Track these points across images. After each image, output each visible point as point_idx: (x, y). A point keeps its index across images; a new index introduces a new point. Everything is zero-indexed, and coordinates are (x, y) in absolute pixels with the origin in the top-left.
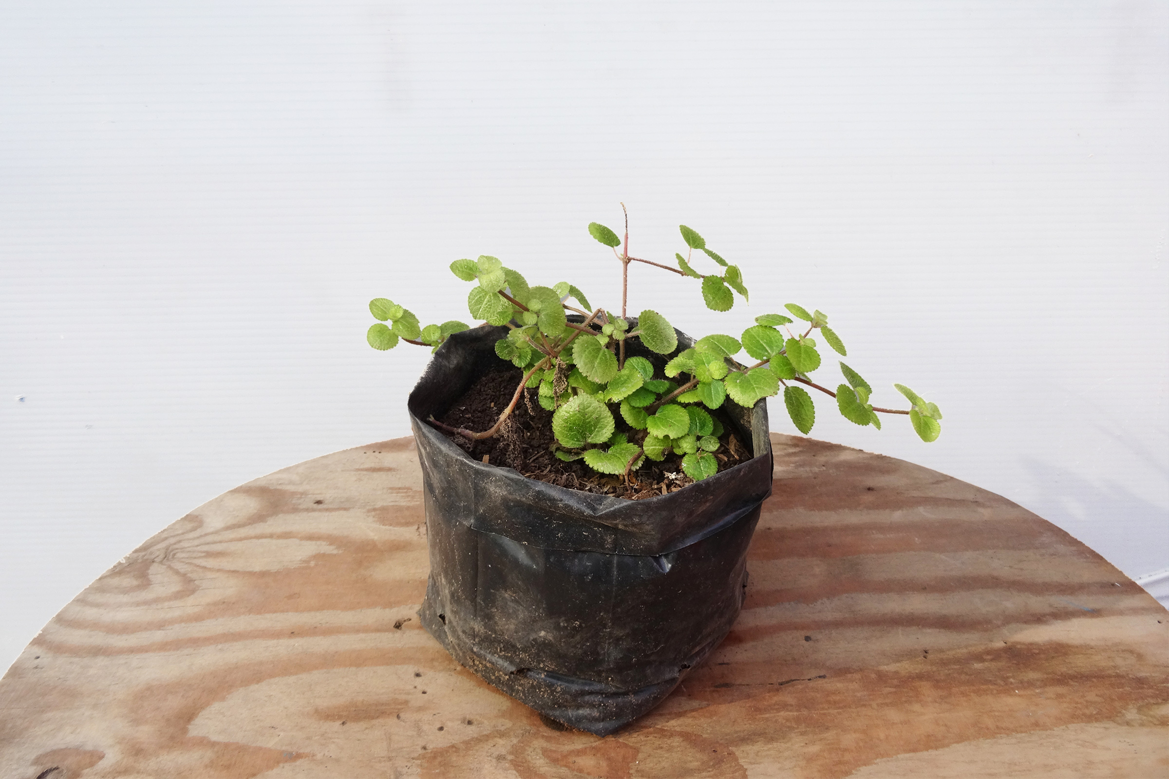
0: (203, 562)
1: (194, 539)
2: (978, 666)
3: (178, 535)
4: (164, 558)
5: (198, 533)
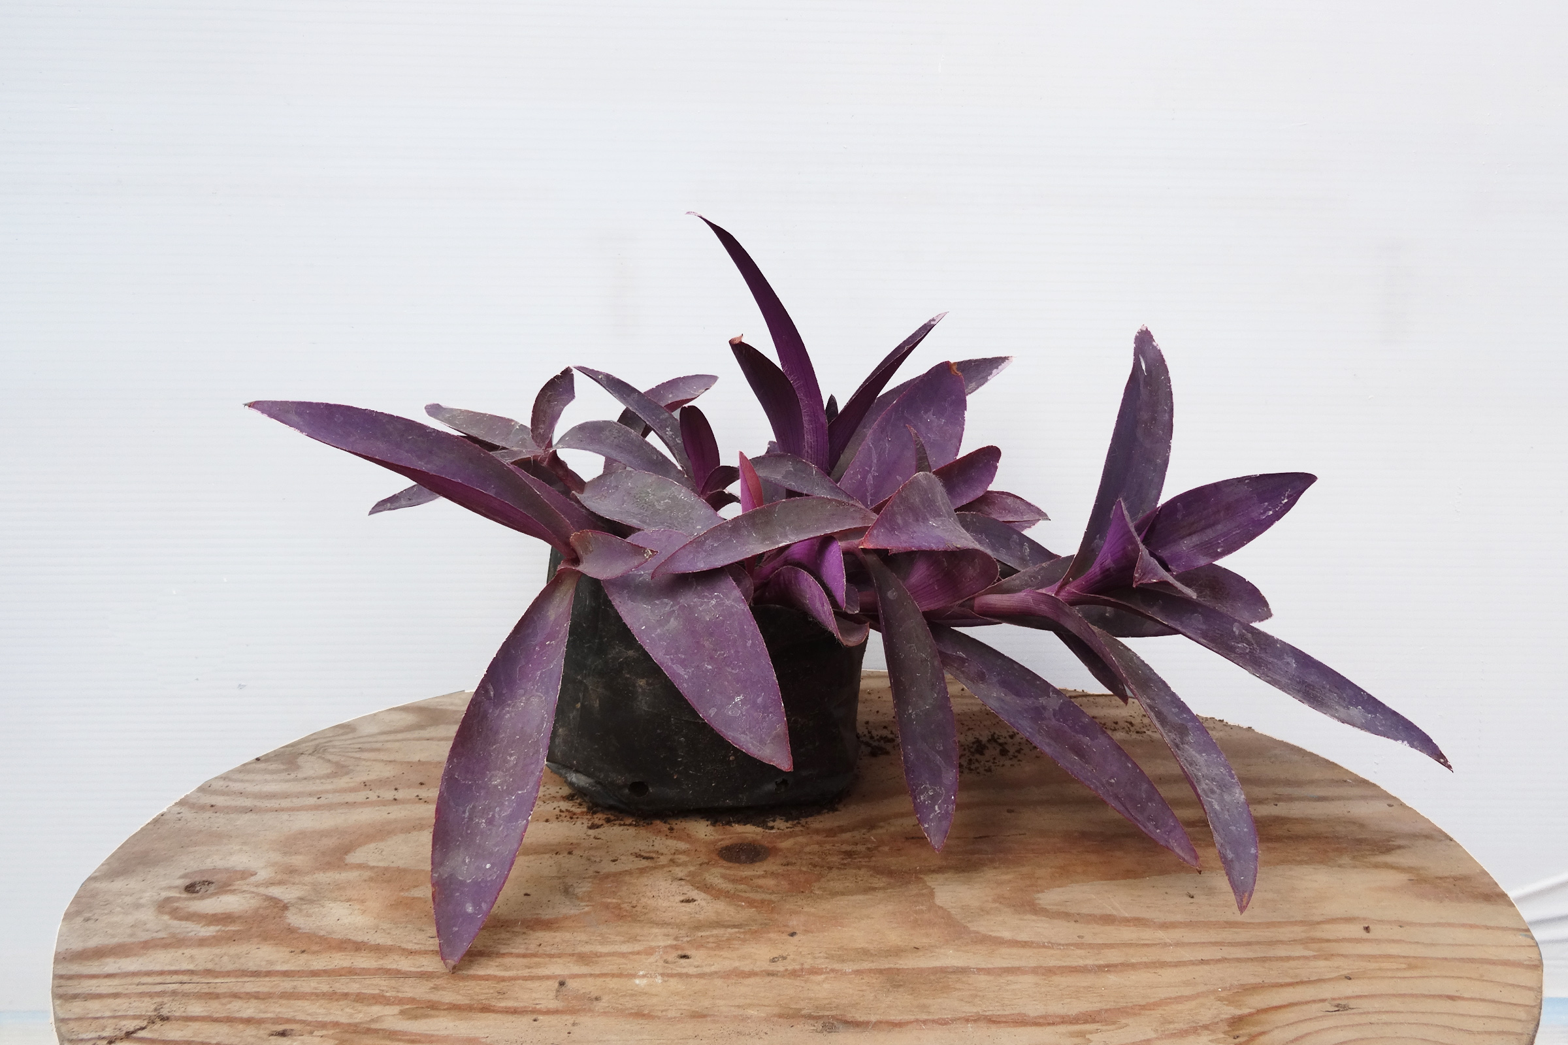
0: (358, 755)
1: (346, 740)
3: (330, 737)
4: (314, 752)
5: (351, 736)
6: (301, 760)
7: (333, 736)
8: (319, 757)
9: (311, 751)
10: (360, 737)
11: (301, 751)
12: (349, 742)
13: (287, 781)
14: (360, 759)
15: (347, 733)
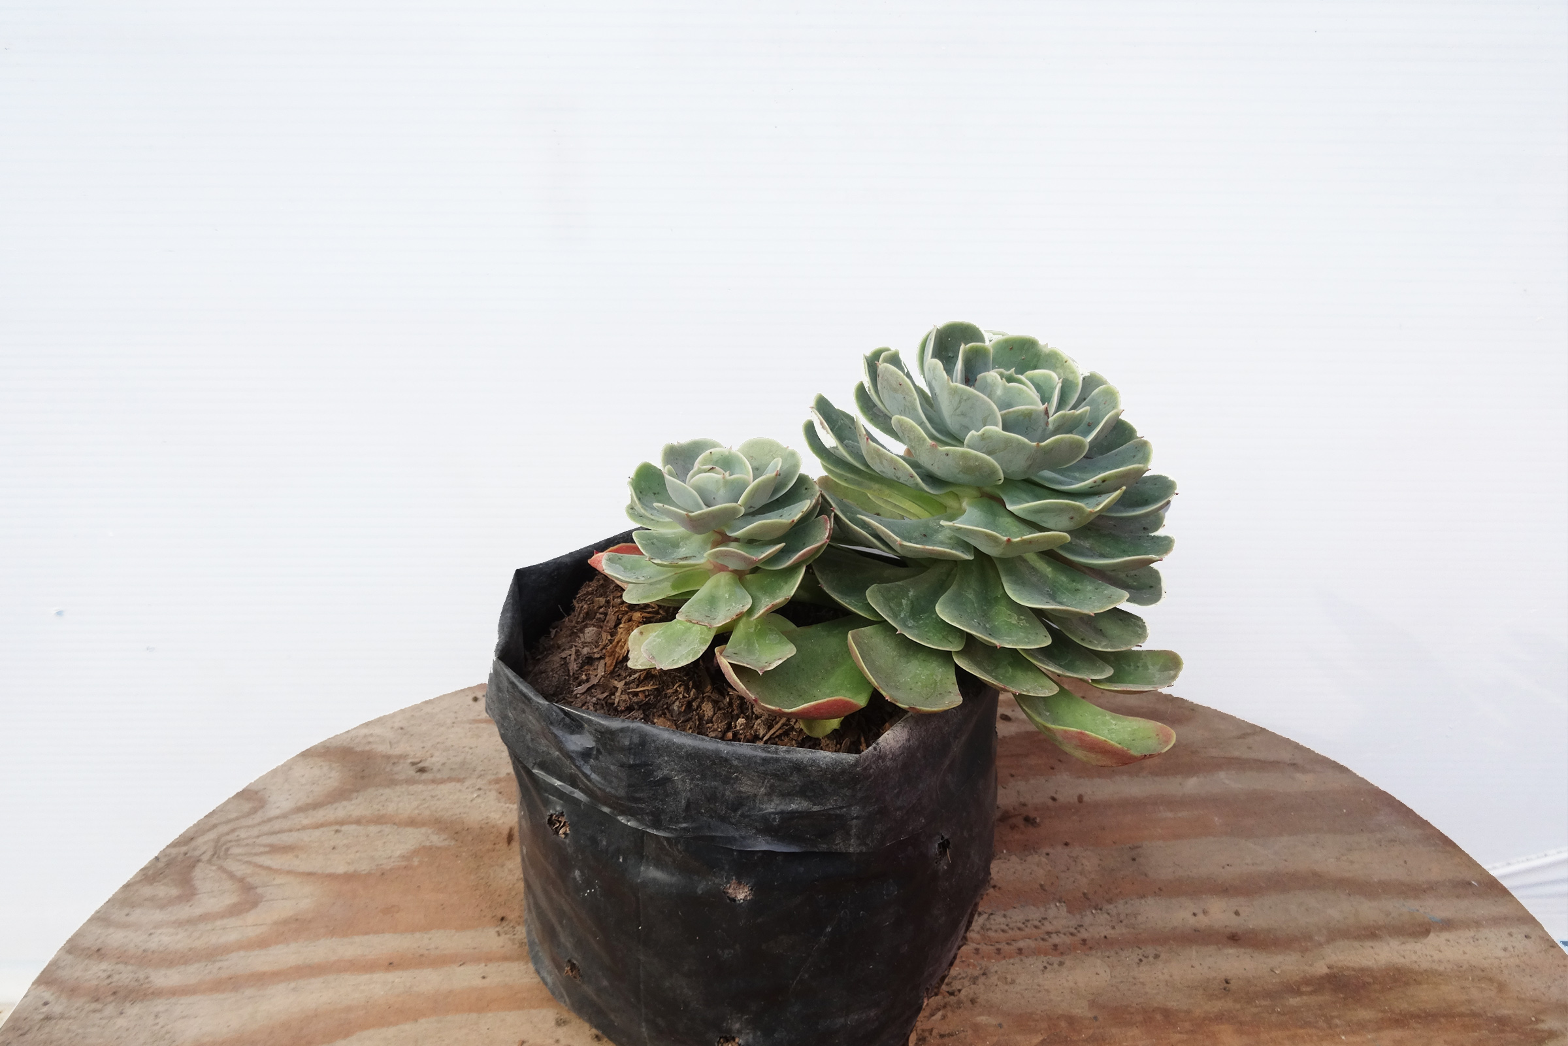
0: (266, 861)
1: (253, 826)
2: (1294, 1001)
3: (231, 821)
4: (213, 855)
5: (258, 817)
6: (198, 873)
7: (237, 819)
8: (221, 868)
9: (209, 854)
10: (270, 820)
11: (197, 853)
12: (255, 832)
13: (179, 924)
14: (269, 868)
15: (254, 811)
